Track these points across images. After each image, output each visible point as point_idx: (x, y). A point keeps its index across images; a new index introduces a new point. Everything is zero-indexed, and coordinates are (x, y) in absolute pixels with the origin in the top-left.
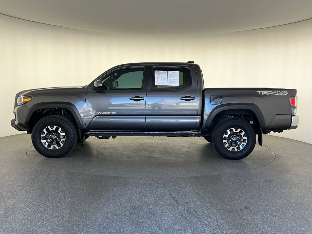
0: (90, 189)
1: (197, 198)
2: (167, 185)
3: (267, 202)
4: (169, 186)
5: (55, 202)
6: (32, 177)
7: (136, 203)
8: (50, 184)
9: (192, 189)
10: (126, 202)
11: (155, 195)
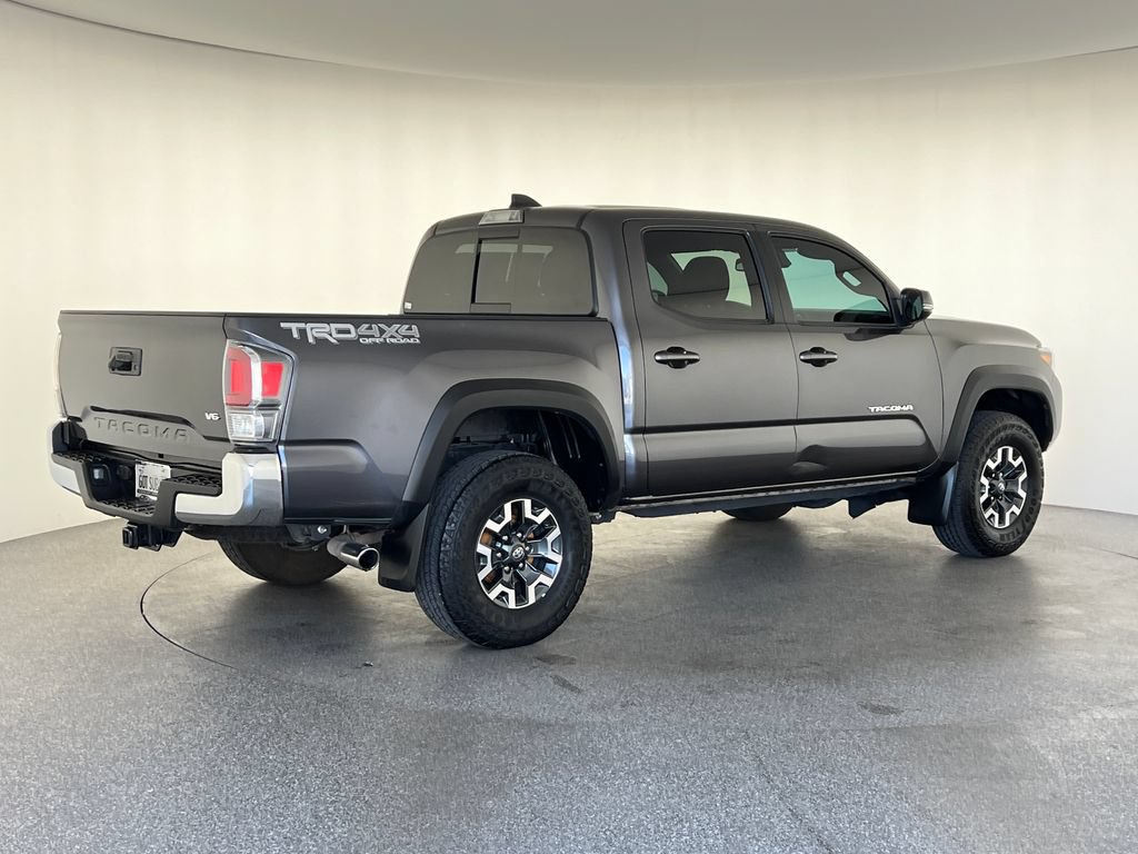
0: (425, 780)
1: (927, 837)
2: (774, 768)
4: (786, 773)
6: (171, 717)
8: (250, 752)
9: (899, 792)
11: (723, 815)
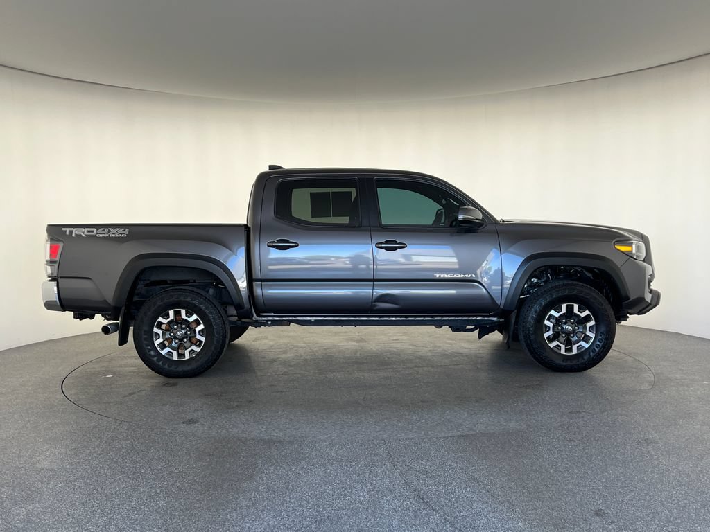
0: (211, 474)
1: (474, 492)
2: (398, 459)
3: (648, 498)
4: (403, 461)
5: (128, 511)
6: (74, 446)
7: (325, 509)
9: (461, 469)
10: (300, 505)
11: (369, 485)
